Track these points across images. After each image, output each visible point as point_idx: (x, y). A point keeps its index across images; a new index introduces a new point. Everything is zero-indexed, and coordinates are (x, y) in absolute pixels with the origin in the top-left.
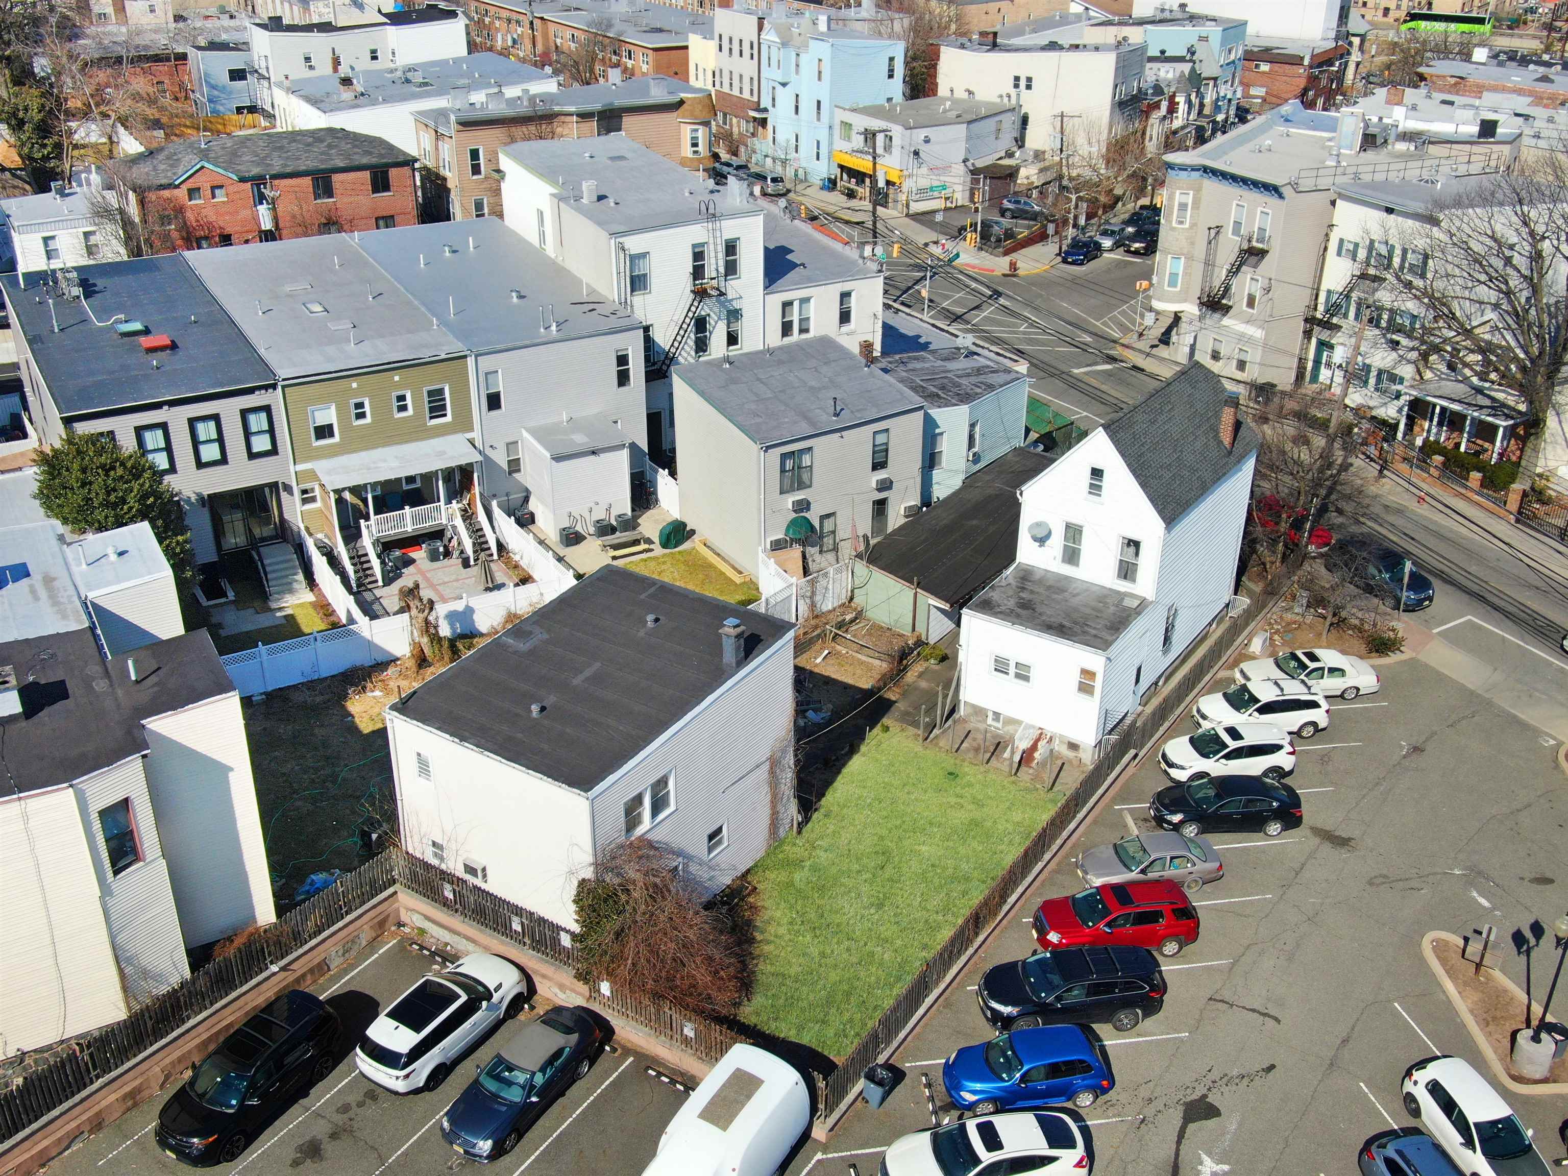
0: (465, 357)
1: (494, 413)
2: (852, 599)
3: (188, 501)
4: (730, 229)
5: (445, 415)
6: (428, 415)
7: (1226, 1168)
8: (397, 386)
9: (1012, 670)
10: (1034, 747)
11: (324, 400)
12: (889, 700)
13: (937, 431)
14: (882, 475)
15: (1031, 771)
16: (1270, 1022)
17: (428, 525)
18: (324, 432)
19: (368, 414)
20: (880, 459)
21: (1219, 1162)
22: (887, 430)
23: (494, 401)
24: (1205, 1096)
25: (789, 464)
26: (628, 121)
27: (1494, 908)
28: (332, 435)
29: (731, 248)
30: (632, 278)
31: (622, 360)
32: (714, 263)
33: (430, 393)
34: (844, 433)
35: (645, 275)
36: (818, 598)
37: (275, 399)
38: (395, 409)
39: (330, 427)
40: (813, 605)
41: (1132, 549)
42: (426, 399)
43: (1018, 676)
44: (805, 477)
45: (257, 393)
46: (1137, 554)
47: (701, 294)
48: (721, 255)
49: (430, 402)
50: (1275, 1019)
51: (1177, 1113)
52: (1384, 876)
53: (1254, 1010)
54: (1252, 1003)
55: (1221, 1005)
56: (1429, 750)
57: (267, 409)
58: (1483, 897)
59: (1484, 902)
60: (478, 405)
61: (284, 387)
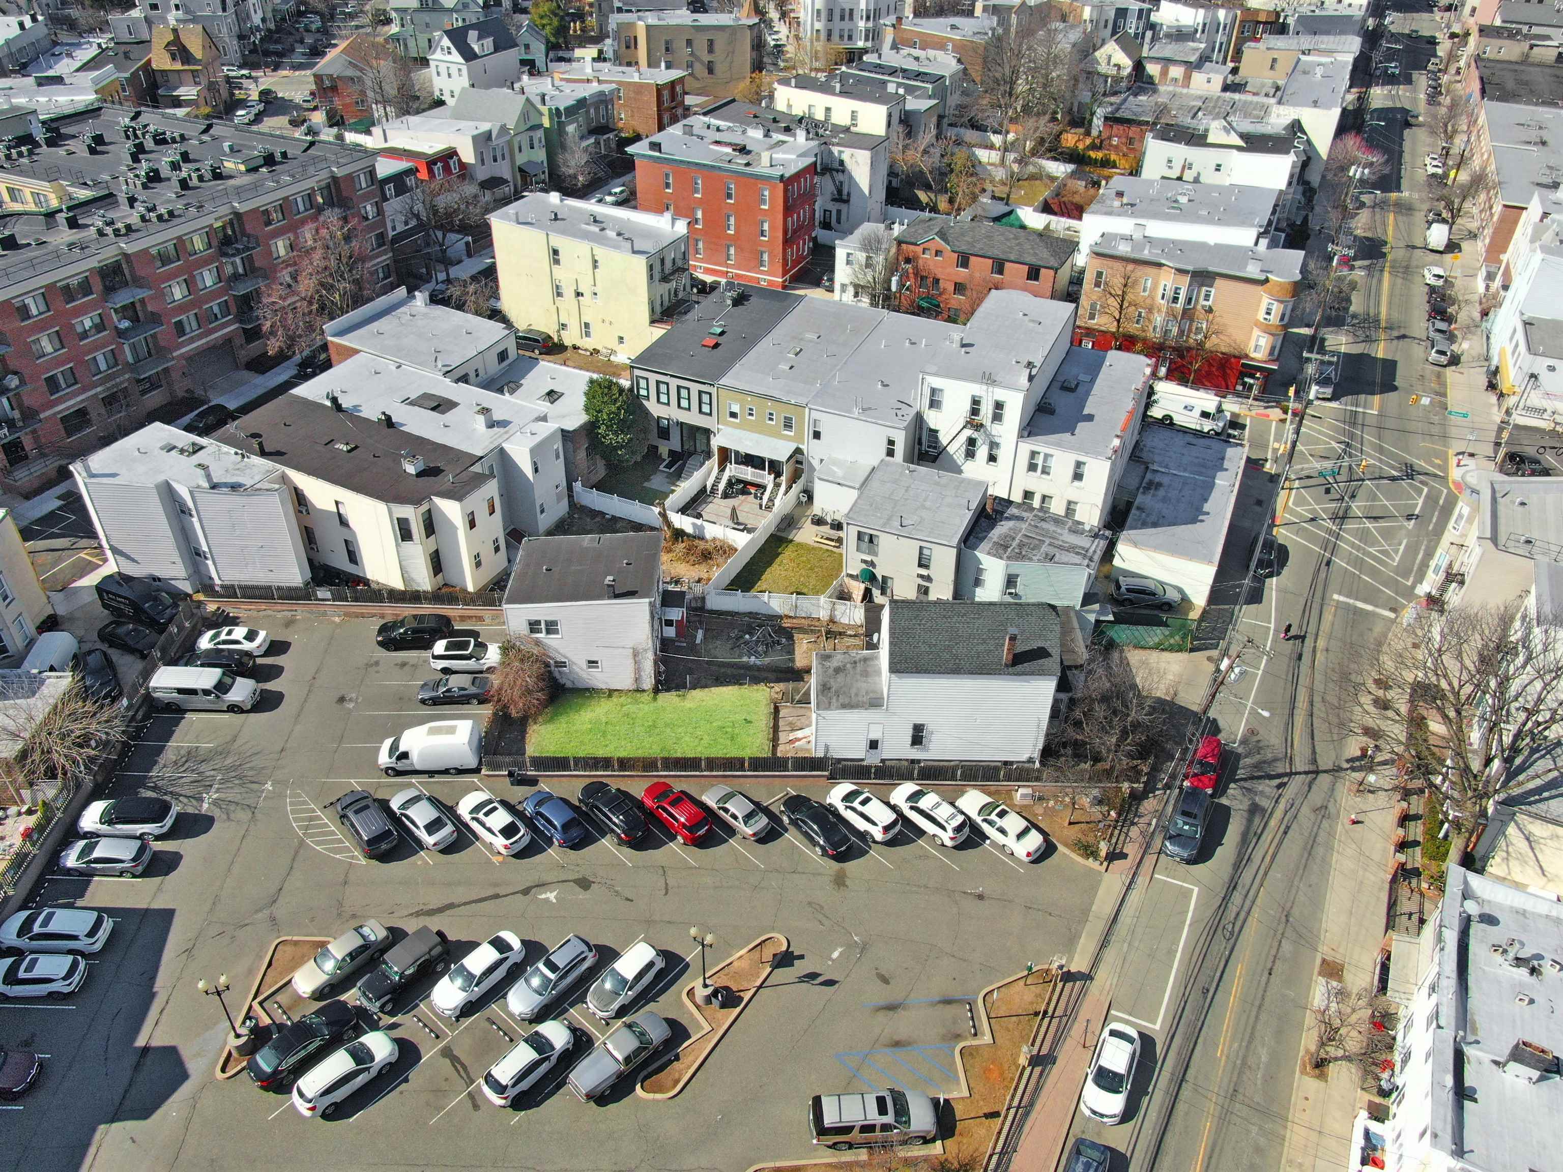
0: (804, 407)
1: (816, 441)
3: (673, 420)
4: (1000, 394)
5: (792, 432)
6: (782, 427)
7: (554, 901)
8: (769, 408)
10: (801, 739)
11: (736, 401)
12: (803, 678)
13: (982, 567)
14: (925, 572)
15: (788, 748)
16: (663, 892)
17: (759, 480)
18: (733, 415)
19: (754, 415)
20: (924, 562)
21: (556, 897)
22: (932, 550)
24: (594, 883)
26: (1219, 282)
27: (833, 960)
28: (737, 418)
29: (999, 406)
30: (932, 400)
31: (891, 442)
32: (986, 410)
33: (786, 418)
34: (900, 538)
35: (940, 402)
36: (838, 613)
37: (713, 390)
38: (768, 419)
39: (737, 414)
44: (874, 549)
45: (706, 385)
48: (992, 407)
49: (785, 422)
50: (666, 893)
51: (576, 876)
52: (822, 907)
53: (667, 884)
54: (671, 882)
55: (661, 871)
56: (986, 903)
57: (710, 394)
58: (841, 953)
59: (835, 955)
60: (808, 433)
61: (717, 388)
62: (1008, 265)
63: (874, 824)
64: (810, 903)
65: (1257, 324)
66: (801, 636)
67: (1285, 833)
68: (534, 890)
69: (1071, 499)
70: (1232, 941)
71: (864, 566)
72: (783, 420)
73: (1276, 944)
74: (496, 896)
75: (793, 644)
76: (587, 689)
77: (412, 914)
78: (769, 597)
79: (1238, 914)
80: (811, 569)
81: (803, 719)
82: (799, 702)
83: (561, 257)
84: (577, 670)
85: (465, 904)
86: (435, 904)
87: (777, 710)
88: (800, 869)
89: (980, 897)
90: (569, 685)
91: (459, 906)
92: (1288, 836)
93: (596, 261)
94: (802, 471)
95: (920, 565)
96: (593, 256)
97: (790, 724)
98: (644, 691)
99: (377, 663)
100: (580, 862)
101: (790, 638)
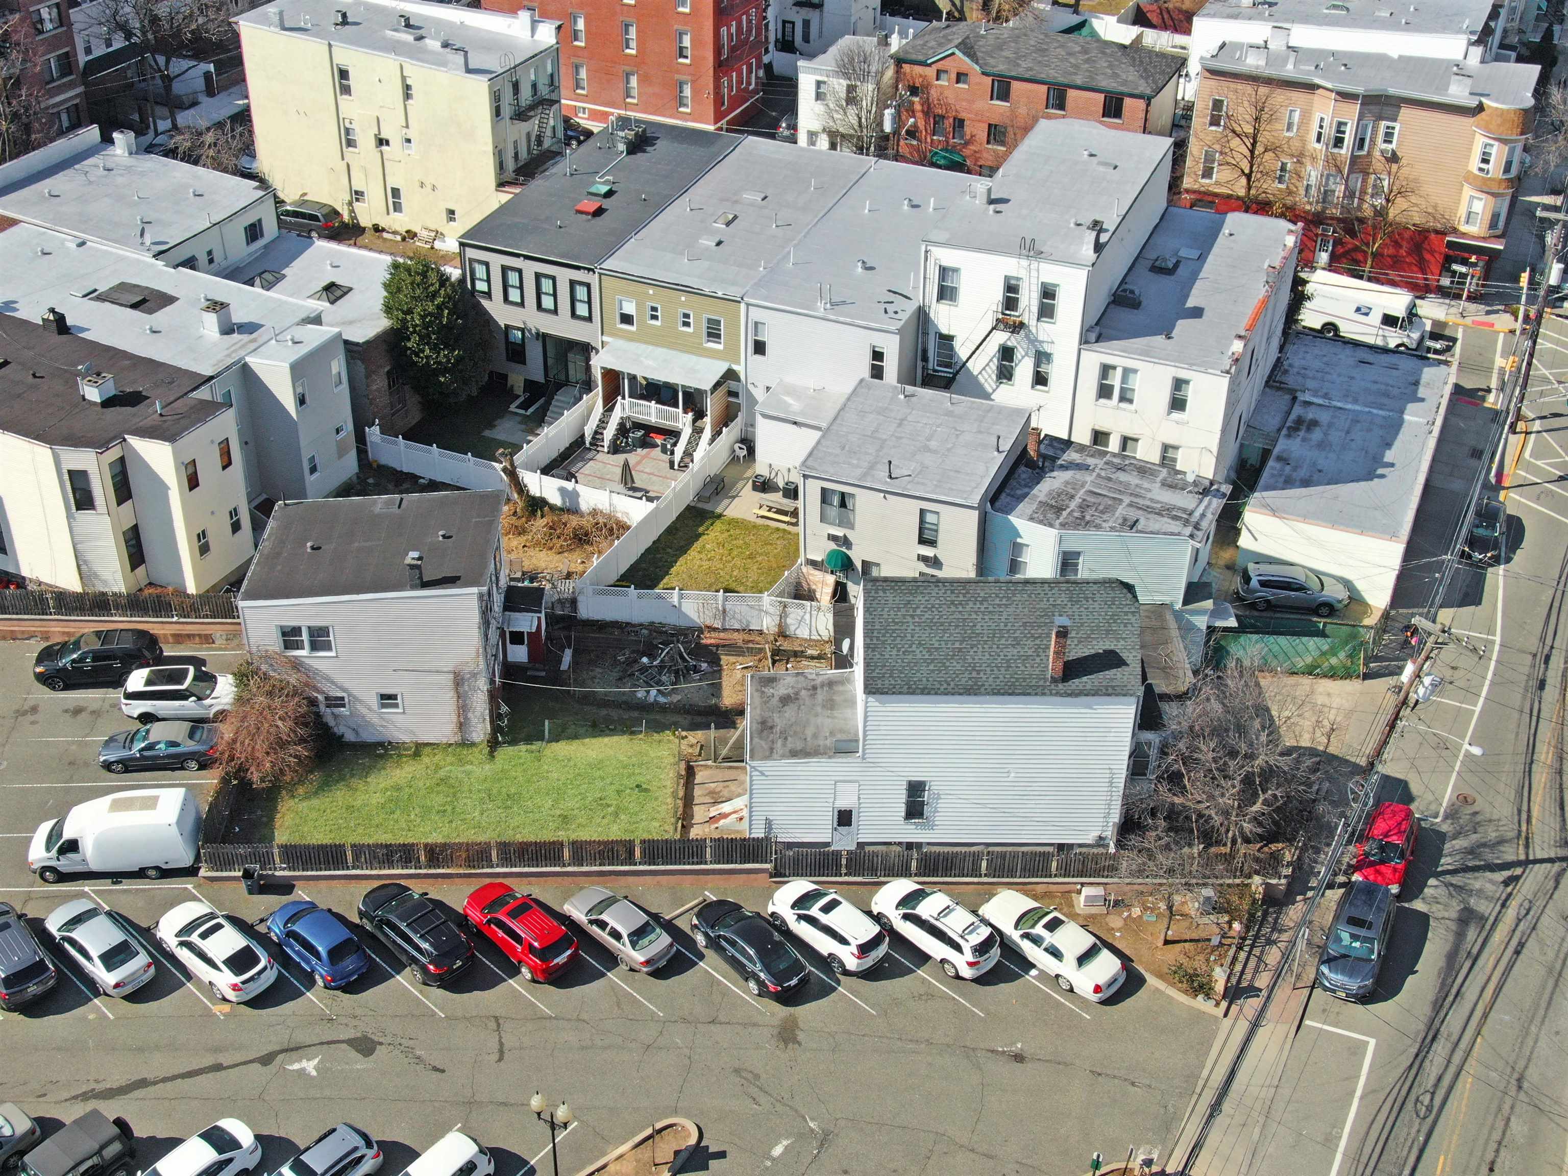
0: (738, 302)
1: (758, 357)
3: (530, 331)
4: (1050, 273)
5: (719, 342)
6: (705, 337)
7: (314, 1073)
8: (682, 304)
11: (631, 295)
13: (1021, 541)
14: (930, 550)
16: (496, 1057)
17: (668, 423)
18: (626, 319)
19: (660, 319)
20: (927, 535)
21: (316, 1068)
22: (937, 513)
24: (381, 1044)
27: (774, 1160)
28: (632, 324)
29: (1048, 293)
30: (940, 287)
31: (878, 356)
32: (1029, 300)
33: (710, 321)
34: (888, 496)
35: (955, 289)
37: (593, 279)
38: (680, 323)
39: (632, 317)
44: (850, 519)
45: (582, 271)
48: (1037, 296)
49: (708, 327)
50: (500, 1059)
51: (350, 1034)
52: (757, 1077)
53: (501, 1044)
54: (509, 1041)
55: (493, 1025)
56: (1028, 1066)
57: (588, 286)
58: (786, 1147)
59: (778, 1151)
60: (745, 346)
61: (600, 274)
62: (1071, 94)
63: (843, 941)
64: (737, 1071)
65: (1469, 178)
66: (732, 659)
67: (1517, 952)
68: (280, 1057)
69: (1170, 441)
70: (1430, 1120)
71: (832, 546)
72: (705, 325)
73: (1500, 1125)
74: (218, 1067)
75: (720, 671)
76: (381, 744)
77: (75, 1098)
78: (681, 597)
79: (1439, 1079)
80: (751, 557)
81: (733, 786)
82: (727, 759)
83: (352, 82)
84: (364, 711)
85: (165, 1080)
86: (116, 1080)
87: (690, 772)
88: (722, 1018)
89: (1019, 1058)
90: (350, 737)
91: (155, 1083)
92: (1521, 956)
93: (408, 87)
94: (738, 407)
95: (922, 541)
96: (404, 78)
97: (712, 793)
98: (473, 744)
99: (34, 709)
100: (358, 1012)
101: (715, 661)
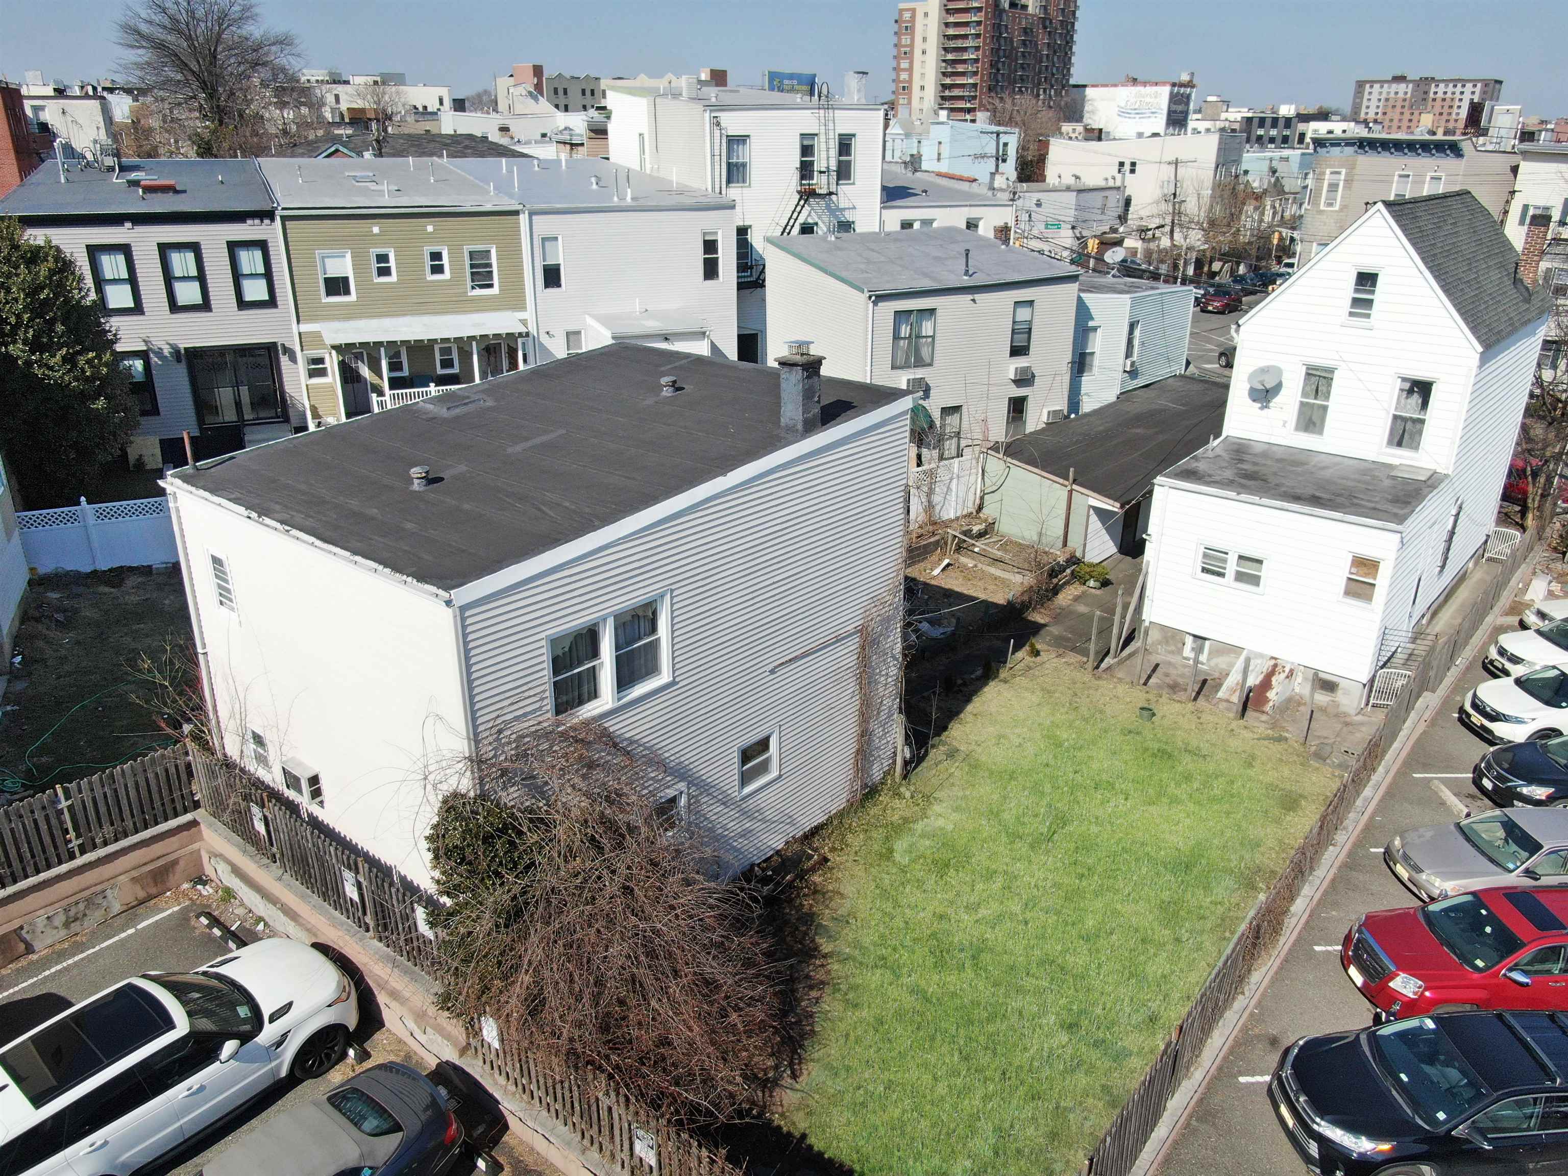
0: (516, 213)
1: (552, 291)
2: (980, 508)
3: (159, 353)
4: (844, 122)
5: (491, 286)
6: (469, 284)
8: (431, 238)
9: (1232, 567)
10: (1266, 684)
11: (338, 246)
12: (1035, 623)
13: (1091, 324)
14: (1021, 362)
15: (1264, 718)
18: (336, 286)
19: (394, 271)
20: (1020, 341)
22: (1031, 303)
23: (552, 277)
25: (905, 331)
28: (347, 292)
29: (845, 145)
30: (729, 165)
31: (710, 246)
32: (827, 160)
33: (473, 255)
34: (977, 297)
35: (744, 165)
36: (936, 499)
37: (272, 232)
38: (428, 270)
39: (345, 280)
40: (930, 507)
41: (1416, 399)
42: (467, 262)
43: (1240, 577)
44: (925, 352)
45: (249, 222)
46: (1425, 404)
47: (808, 195)
48: (834, 152)
49: (472, 266)
57: (262, 245)
60: (531, 279)
61: (284, 219)
